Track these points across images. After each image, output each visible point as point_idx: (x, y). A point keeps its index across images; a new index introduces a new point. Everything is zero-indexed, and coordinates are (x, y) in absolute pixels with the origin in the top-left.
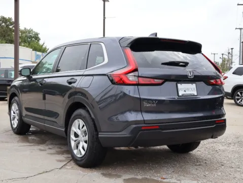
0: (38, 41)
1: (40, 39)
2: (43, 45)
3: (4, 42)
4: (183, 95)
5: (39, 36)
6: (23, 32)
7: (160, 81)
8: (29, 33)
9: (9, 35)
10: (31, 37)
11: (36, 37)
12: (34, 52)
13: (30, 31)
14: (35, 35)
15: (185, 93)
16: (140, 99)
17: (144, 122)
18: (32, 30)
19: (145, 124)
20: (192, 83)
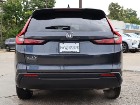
0: (136, 16)
1: (137, 15)
2: (139, 18)
3: (112, 18)
4: (63, 52)
5: (136, 13)
6: (125, 11)
7: (41, 41)
8: (130, 12)
9: (116, 14)
10: (131, 14)
11: (135, 14)
12: (125, 23)
14: (134, 12)
15: (66, 50)
16: (24, 54)
17: (27, 71)
18: (132, 9)
19: (27, 72)
20: (75, 43)
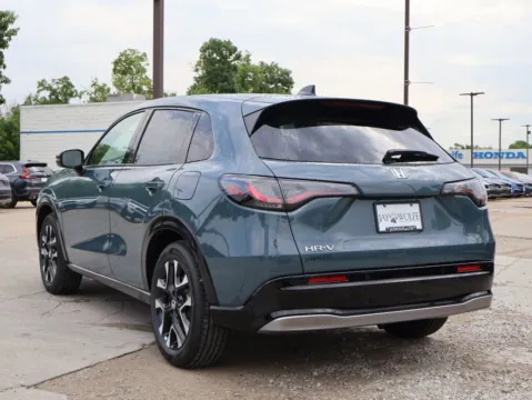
13: (270, 69)
